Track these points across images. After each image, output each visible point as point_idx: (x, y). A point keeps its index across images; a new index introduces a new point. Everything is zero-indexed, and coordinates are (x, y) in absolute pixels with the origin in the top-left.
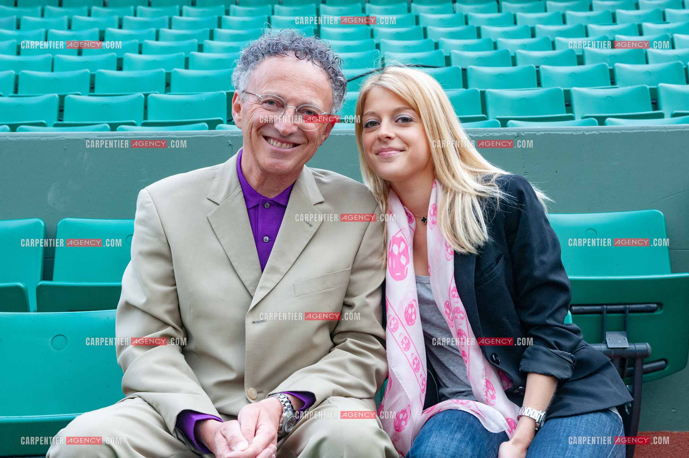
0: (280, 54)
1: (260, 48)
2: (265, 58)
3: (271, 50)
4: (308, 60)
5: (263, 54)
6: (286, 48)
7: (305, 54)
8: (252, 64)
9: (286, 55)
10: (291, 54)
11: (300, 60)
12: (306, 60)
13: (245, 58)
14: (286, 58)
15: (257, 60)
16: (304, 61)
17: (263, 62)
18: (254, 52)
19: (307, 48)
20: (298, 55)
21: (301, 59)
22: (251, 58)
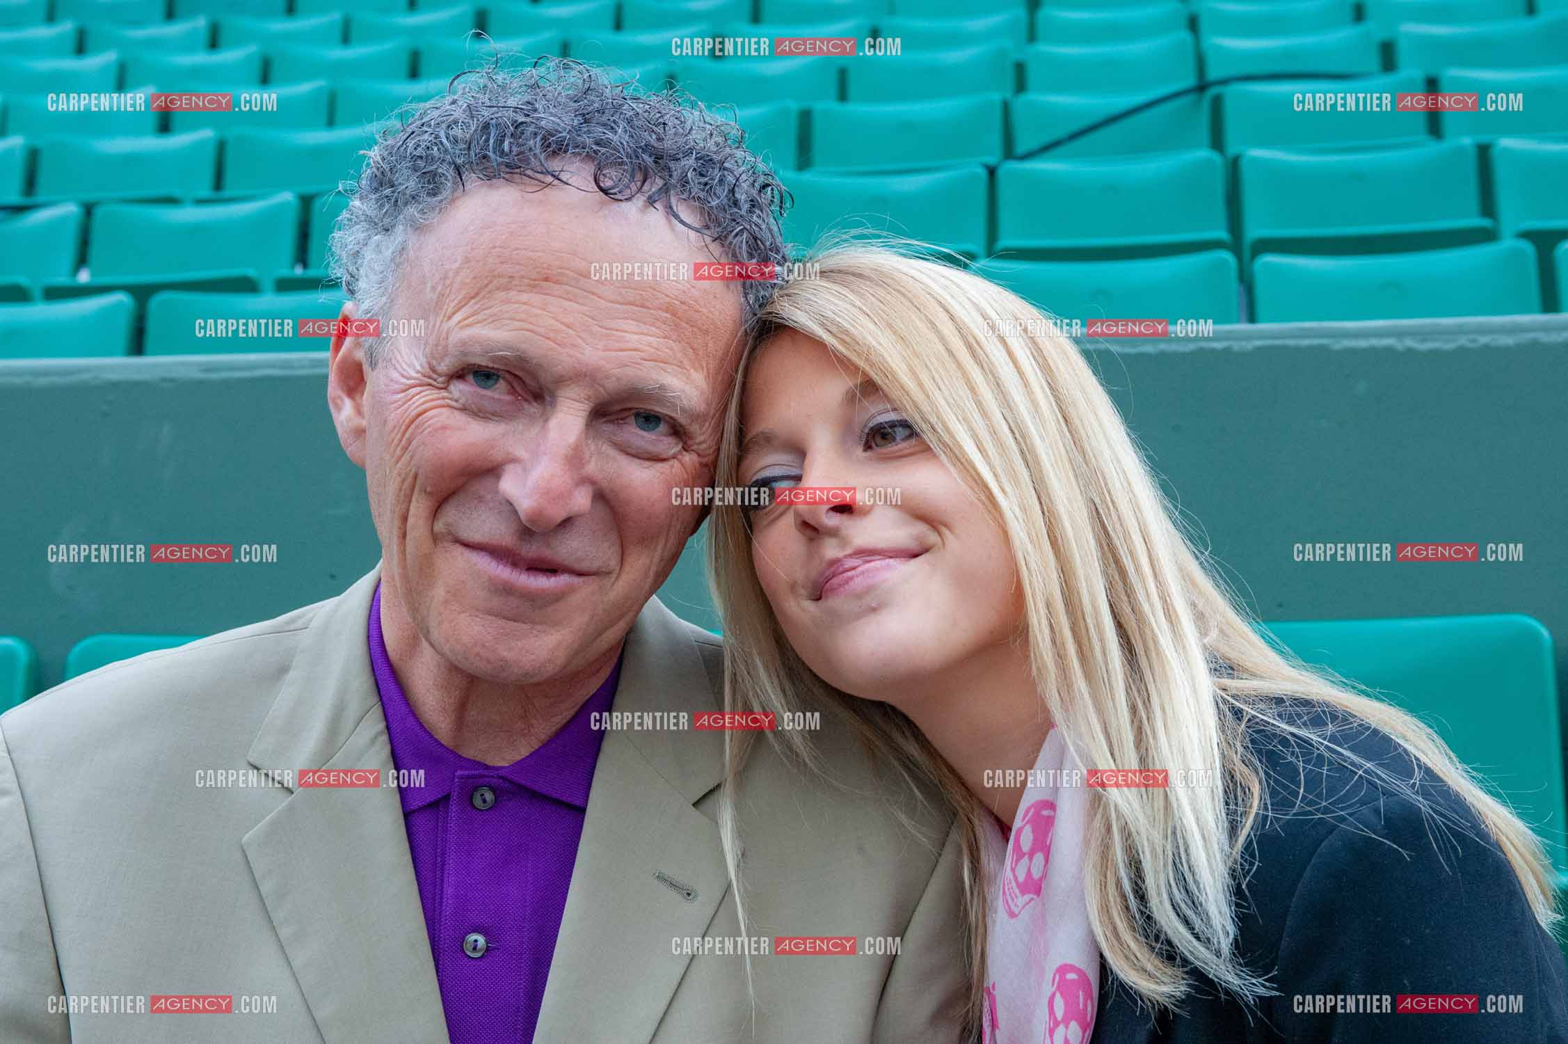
0: (529, 172)
1: (444, 140)
2: (468, 187)
3: (491, 154)
4: (651, 201)
5: (458, 170)
6: (556, 146)
7: (639, 177)
8: (412, 210)
9: (556, 182)
10: (578, 174)
11: (615, 205)
12: (640, 200)
13: (382, 181)
14: (557, 195)
15: (434, 193)
16: (632, 209)
17: (458, 203)
18: (421, 157)
19: (647, 148)
20: (607, 183)
21: (619, 196)
22: (409, 183)
